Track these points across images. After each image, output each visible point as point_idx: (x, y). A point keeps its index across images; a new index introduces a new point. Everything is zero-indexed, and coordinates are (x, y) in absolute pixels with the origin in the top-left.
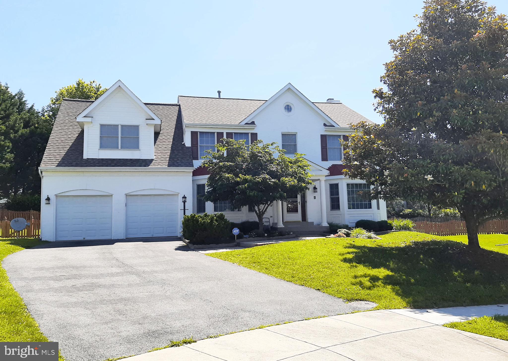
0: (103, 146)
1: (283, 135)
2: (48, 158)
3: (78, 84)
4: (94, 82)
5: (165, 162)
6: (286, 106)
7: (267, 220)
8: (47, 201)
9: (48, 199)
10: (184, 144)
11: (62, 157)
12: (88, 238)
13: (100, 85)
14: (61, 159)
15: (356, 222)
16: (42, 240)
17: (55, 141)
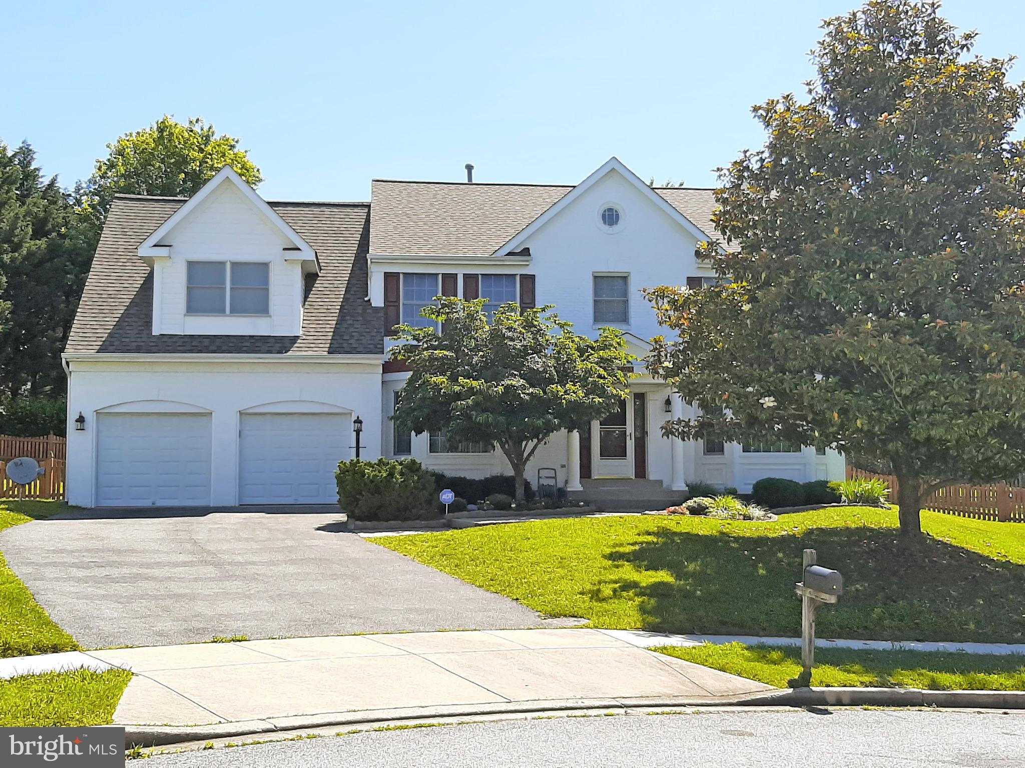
0: (192, 308)
1: (595, 277)
2: (81, 335)
3: (161, 130)
4: (197, 121)
5: (323, 342)
6: (605, 211)
7: (552, 474)
8: (79, 423)
9: (81, 420)
10: (369, 300)
11: (109, 331)
12: (161, 503)
13: (210, 128)
14: (106, 335)
15: (754, 482)
16: (69, 504)
17: (97, 296)
